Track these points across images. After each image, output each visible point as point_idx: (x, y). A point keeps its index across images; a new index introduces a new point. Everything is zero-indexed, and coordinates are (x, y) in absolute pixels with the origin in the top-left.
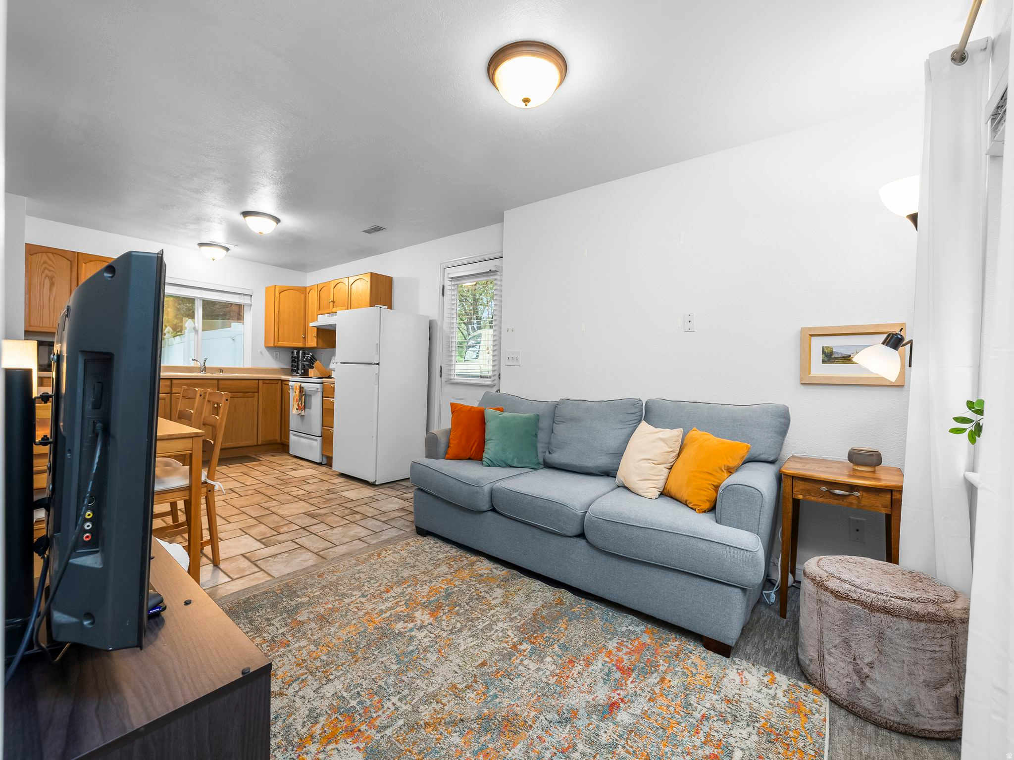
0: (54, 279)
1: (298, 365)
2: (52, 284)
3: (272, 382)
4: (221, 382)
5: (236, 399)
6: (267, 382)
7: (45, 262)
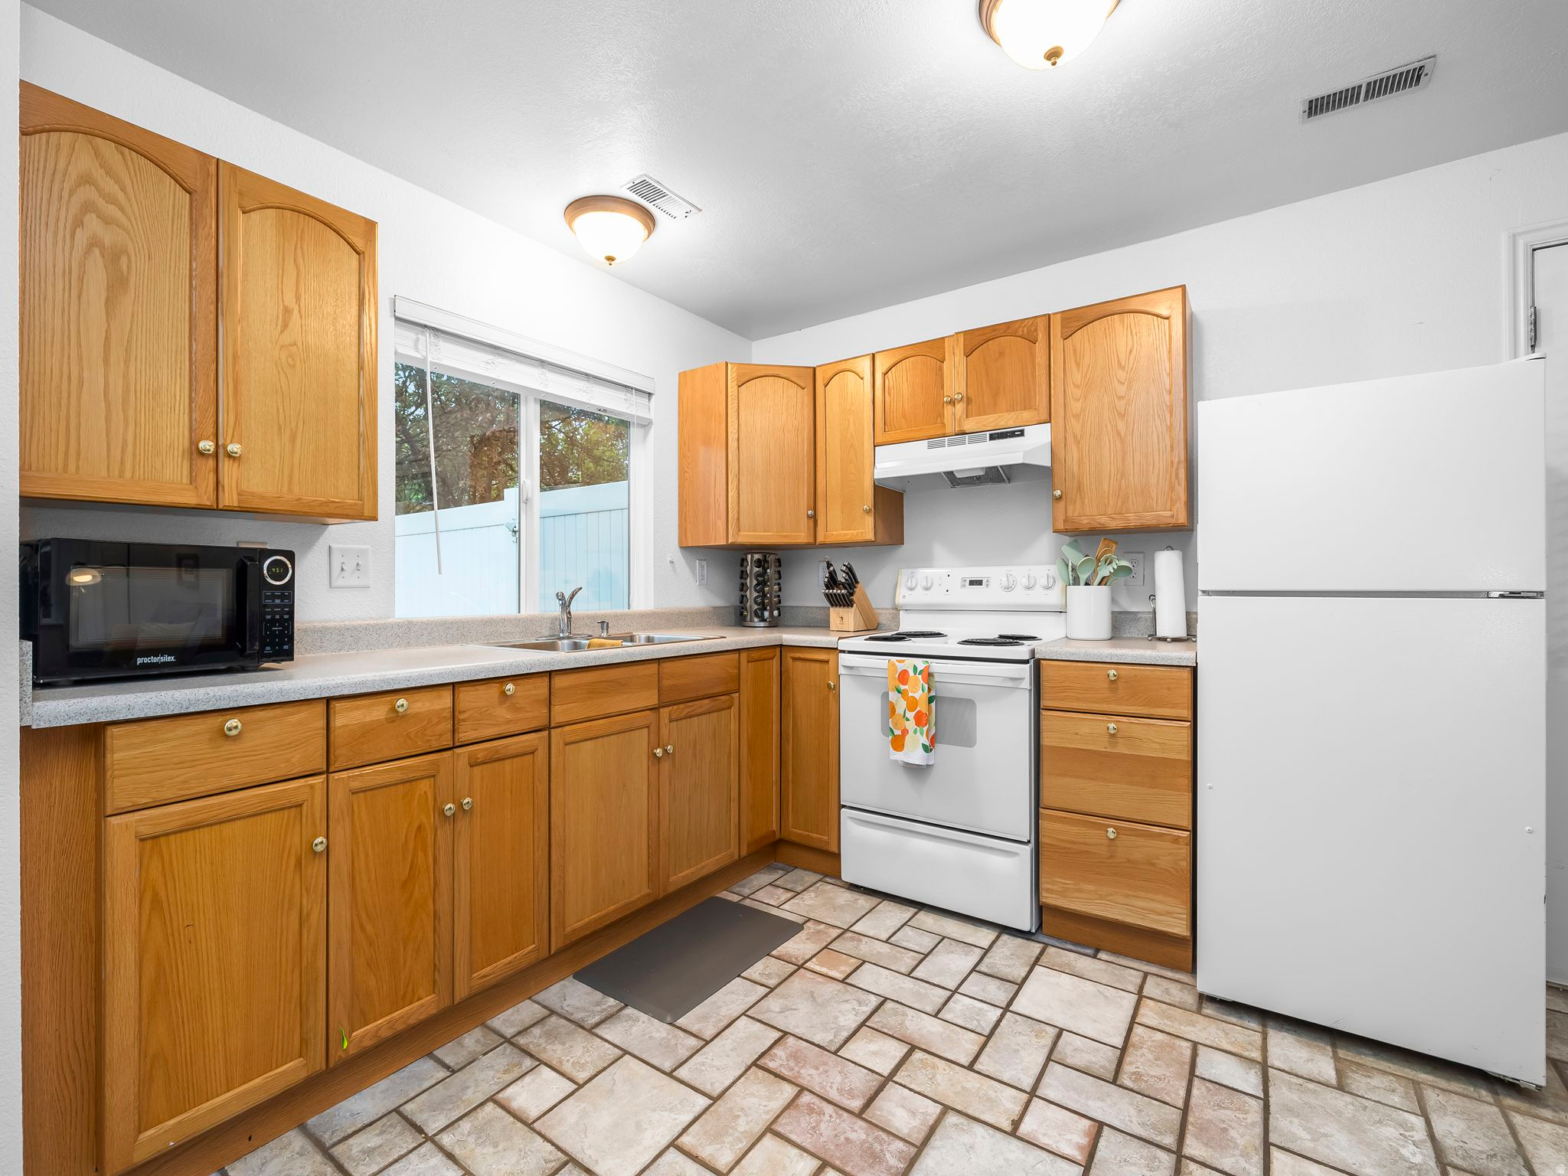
0: (124, 260)
2: (117, 283)
3: (763, 655)
4: (665, 667)
5: (696, 718)
6: (755, 655)
7: (86, 180)
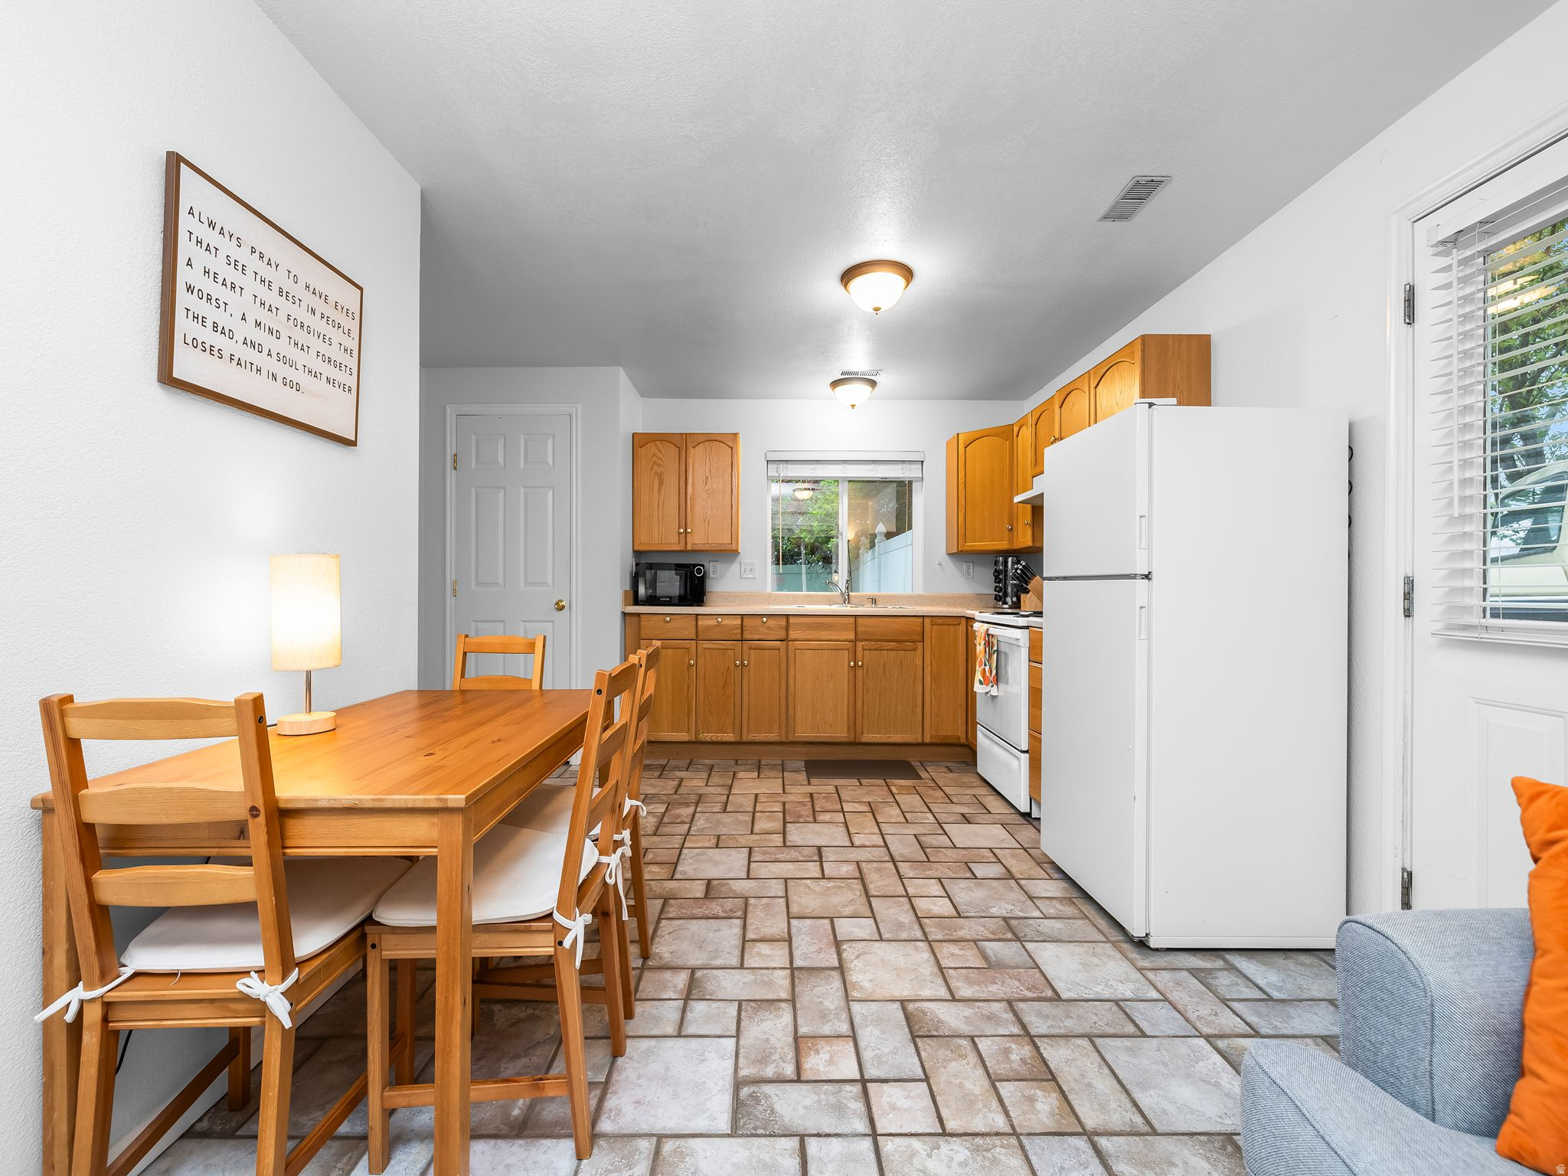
0: (663, 475)
1: (1006, 588)
3: (949, 621)
4: (860, 620)
5: (885, 651)
6: (940, 621)
7: (654, 455)
